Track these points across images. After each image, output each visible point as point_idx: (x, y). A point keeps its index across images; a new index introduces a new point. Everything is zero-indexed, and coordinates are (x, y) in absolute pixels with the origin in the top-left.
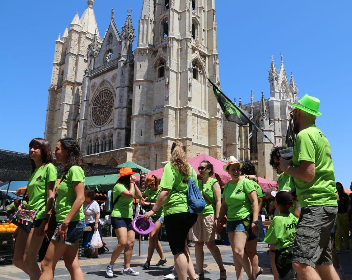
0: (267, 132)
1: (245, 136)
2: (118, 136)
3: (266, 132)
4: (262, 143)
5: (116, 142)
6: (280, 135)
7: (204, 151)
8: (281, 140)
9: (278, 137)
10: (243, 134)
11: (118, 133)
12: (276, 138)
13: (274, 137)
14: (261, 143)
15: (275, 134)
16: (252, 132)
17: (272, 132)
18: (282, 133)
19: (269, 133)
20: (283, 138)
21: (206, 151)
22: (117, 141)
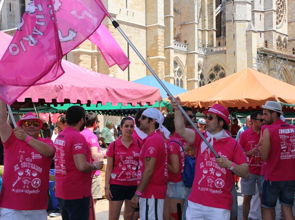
0: (241, 5)
1: (209, 12)
2: (9, 10)
3: (239, 4)
4: (233, 22)
5: (7, 19)
6: (261, 9)
7: (139, 33)
8: (263, 16)
9: (257, 11)
10: (206, 8)
11: (9, 5)
12: (255, 13)
13: (251, 12)
14: (230, 21)
15: (253, 8)
16: (220, 5)
17: (247, 5)
18: (264, 5)
19: (244, 6)
20: (266, 13)
21: (141, 33)
22: (7, 17)
